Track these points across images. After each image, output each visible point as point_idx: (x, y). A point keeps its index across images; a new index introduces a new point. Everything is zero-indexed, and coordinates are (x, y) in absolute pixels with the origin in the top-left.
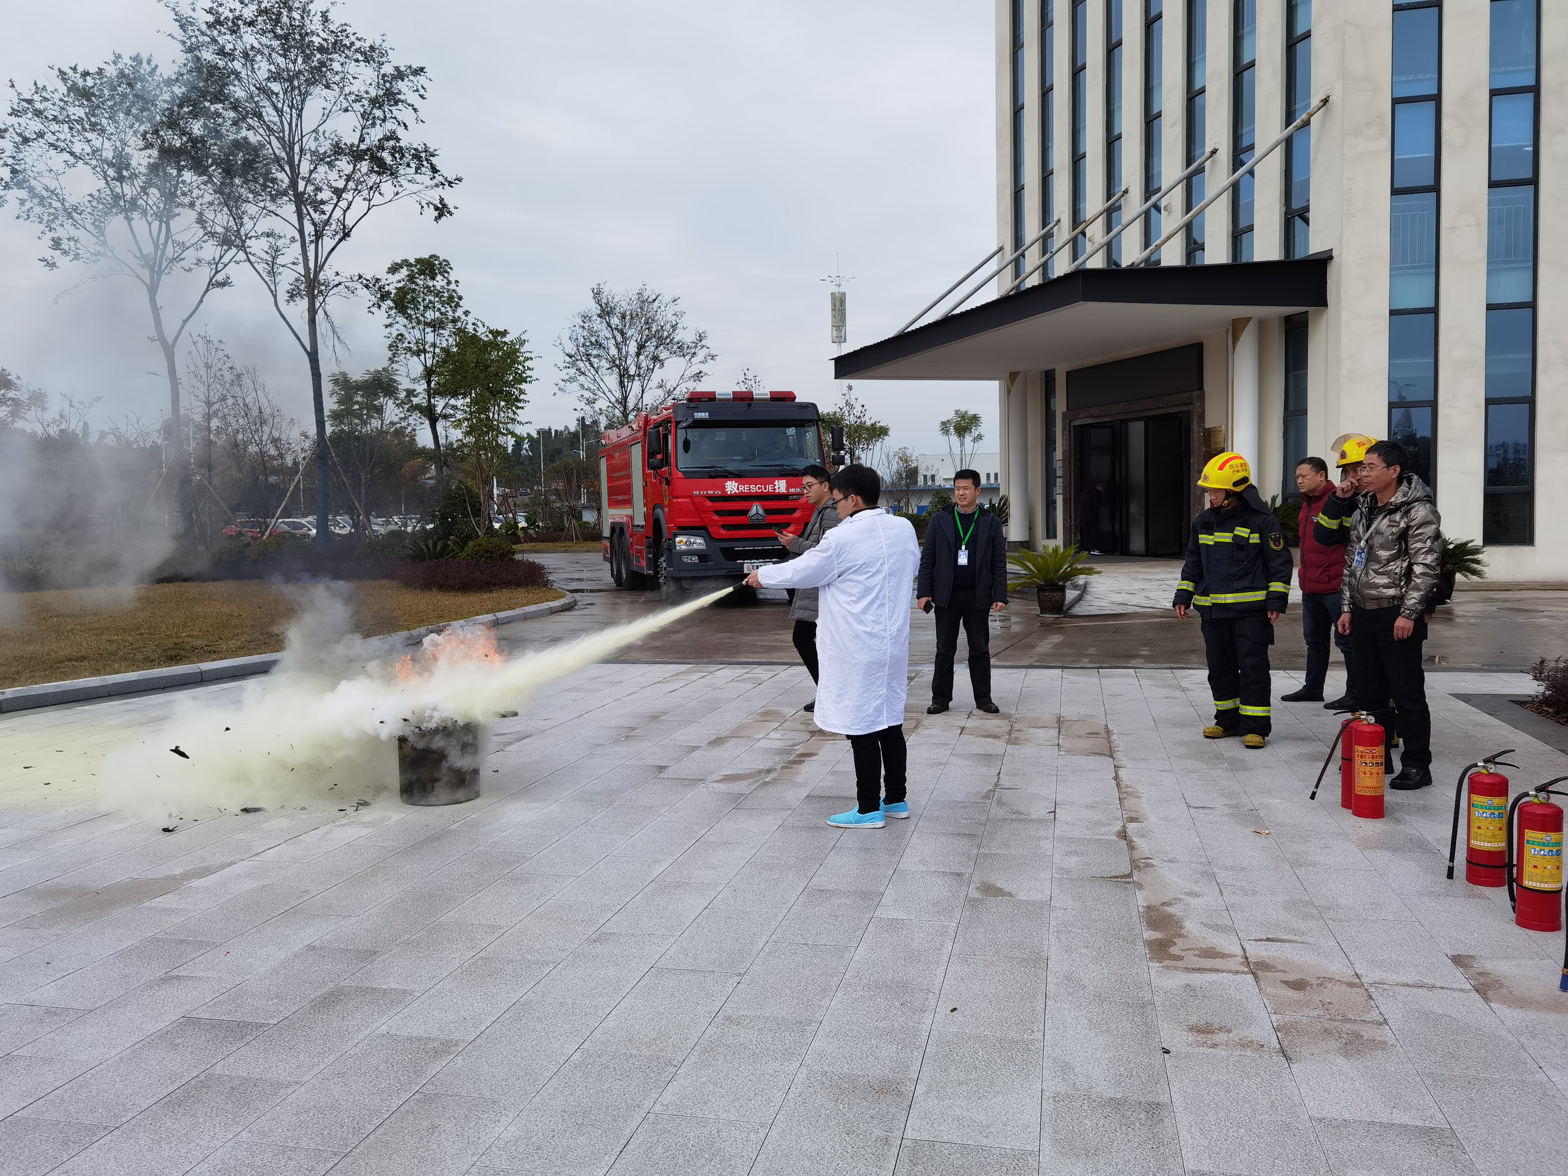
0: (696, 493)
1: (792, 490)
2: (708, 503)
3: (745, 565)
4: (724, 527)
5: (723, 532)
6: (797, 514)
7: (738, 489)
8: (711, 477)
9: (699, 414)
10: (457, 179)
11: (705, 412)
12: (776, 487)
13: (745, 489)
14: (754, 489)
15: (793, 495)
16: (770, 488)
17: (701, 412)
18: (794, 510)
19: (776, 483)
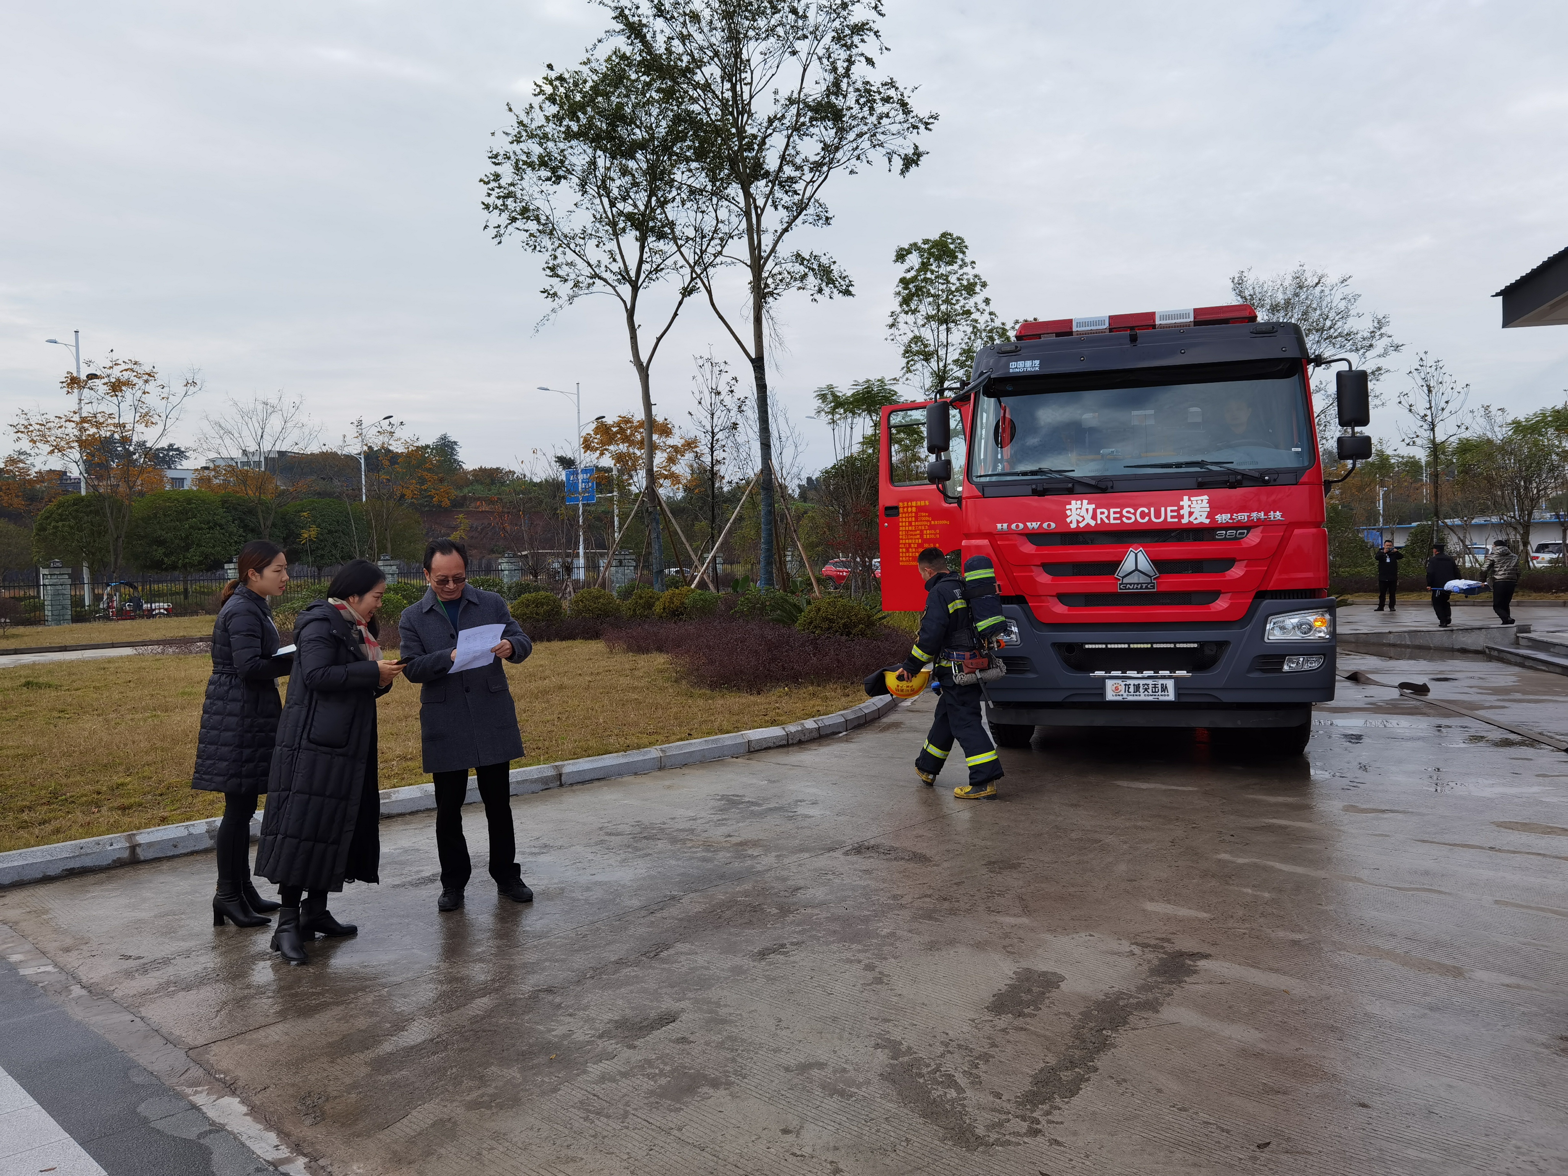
0: (1001, 527)
1: (1223, 518)
2: (1029, 548)
3: (1109, 684)
4: (1062, 597)
5: (1060, 609)
6: (1237, 572)
7: (1094, 517)
8: (1036, 493)
9: (1021, 364)
10: (932, 117)
11: (1033, 359)
12: (1185, 512)
13: (1109, 516)
14: (1132, 516)
15: (1226, 527)
16: (1168, 515)
17: (1025, 359)
18: (1230, 562)
19: (1185, 502)
